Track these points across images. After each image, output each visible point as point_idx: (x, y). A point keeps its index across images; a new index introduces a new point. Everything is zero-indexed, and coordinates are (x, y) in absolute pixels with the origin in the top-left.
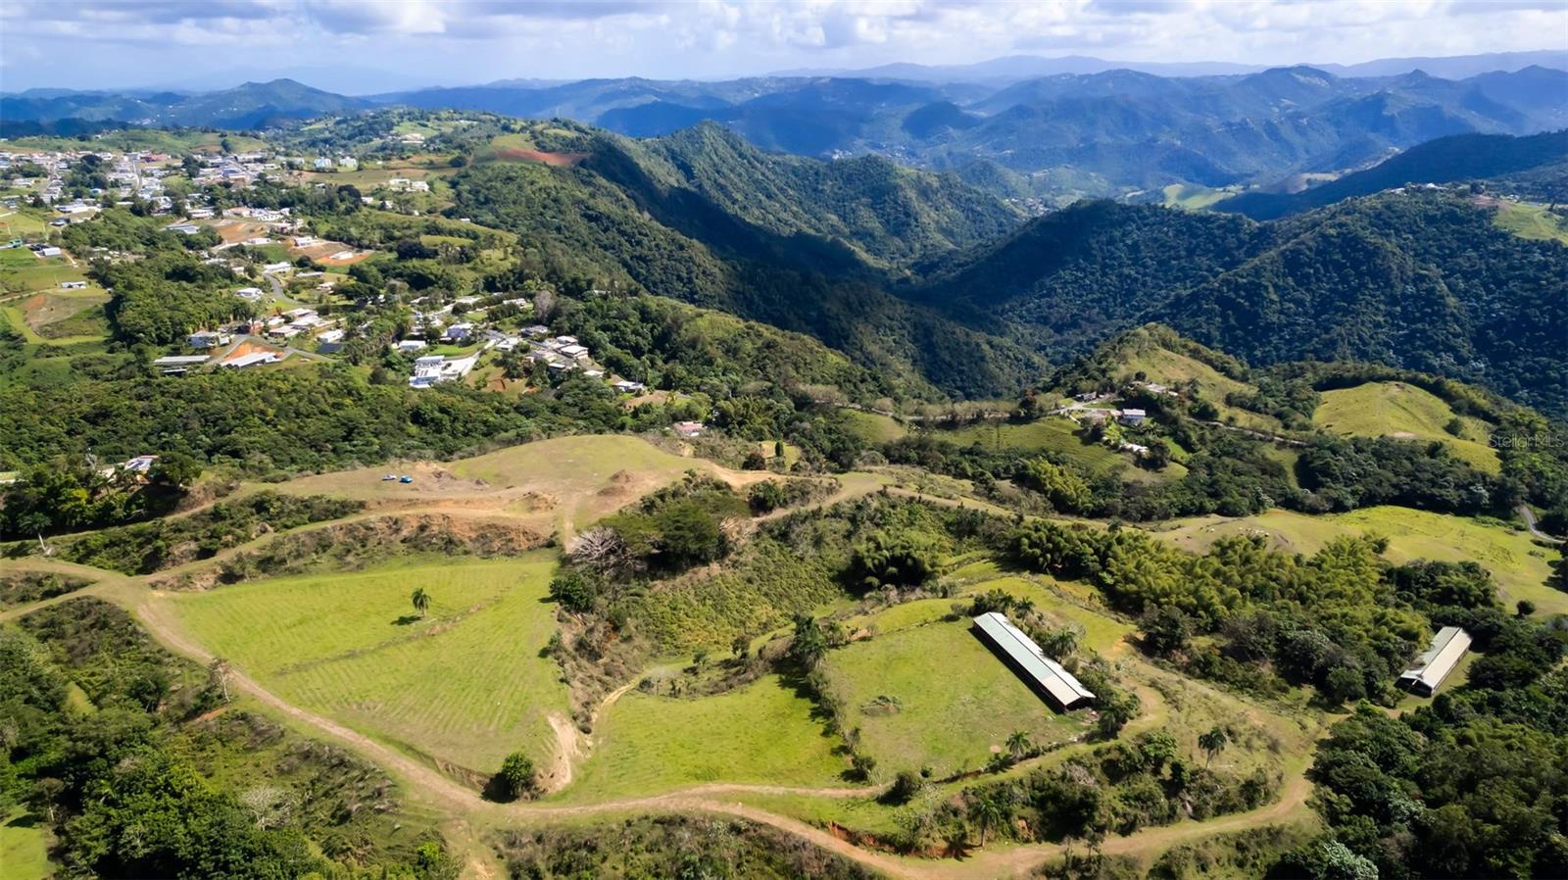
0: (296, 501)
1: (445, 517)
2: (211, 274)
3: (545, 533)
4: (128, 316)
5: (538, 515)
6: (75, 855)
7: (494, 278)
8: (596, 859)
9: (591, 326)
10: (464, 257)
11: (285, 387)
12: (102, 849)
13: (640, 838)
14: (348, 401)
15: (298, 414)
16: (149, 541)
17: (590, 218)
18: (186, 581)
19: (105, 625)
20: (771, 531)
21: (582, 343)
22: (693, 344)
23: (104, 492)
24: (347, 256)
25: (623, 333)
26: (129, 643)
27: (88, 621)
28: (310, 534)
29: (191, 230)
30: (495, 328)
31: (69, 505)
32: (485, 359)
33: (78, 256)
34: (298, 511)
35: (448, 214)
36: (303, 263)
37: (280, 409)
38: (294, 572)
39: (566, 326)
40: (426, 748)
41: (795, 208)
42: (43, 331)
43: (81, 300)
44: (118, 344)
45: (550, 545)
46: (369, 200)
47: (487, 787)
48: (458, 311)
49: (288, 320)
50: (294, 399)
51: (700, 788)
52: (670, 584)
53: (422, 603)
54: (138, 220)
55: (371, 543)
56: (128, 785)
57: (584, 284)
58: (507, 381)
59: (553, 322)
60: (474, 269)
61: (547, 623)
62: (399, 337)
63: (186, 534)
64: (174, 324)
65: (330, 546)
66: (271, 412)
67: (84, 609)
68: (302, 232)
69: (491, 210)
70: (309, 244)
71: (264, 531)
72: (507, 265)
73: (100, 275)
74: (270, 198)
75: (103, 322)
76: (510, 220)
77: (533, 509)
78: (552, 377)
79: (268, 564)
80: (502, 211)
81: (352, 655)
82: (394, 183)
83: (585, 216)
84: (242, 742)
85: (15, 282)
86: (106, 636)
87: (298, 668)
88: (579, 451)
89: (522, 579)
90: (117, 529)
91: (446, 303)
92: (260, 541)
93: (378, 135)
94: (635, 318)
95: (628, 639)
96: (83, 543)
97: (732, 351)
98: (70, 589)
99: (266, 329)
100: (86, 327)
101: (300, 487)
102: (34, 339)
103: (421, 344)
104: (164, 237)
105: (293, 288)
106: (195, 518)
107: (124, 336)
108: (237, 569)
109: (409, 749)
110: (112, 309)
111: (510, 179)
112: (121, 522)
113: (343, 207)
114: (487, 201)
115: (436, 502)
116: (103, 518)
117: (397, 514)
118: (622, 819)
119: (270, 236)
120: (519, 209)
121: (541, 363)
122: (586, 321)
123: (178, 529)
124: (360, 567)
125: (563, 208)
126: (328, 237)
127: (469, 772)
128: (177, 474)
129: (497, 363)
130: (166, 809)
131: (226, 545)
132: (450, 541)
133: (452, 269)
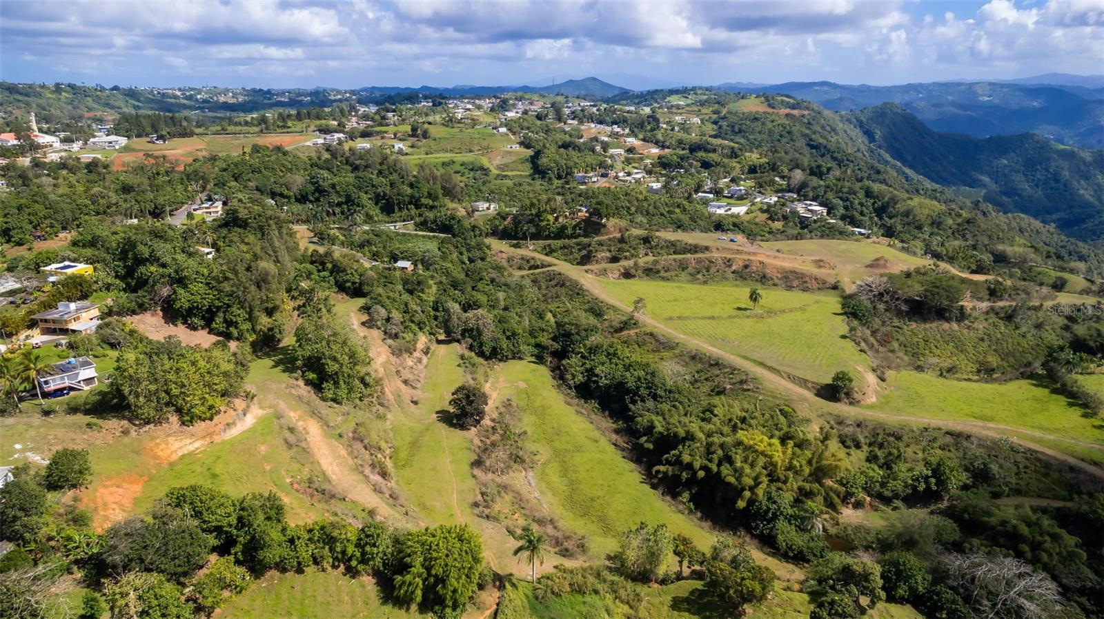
0: (666, 241)
1: (761, 263)
2: (583, 147)
3: (832, 281)
4: (544, 161)
5: (823, 271)
6: (569, 377)
7: (755, 167)
8: (901, 445)
9: (830, 195)
10: (734, 154)
11: (641, 197)
12: (580, 378)
13: (935, 439)
14: (677, 210)
15: (648, 213)
16: (584, 248)
17: (812, 147)
18: (604, 272)
19: (563, 285)
20: (997, 314)
21: (821, 205)
22: (907, 213)
23: (561, 220)
24: (655, 151)
25: (852, 203)
26: (578, 294)
27: (553, 283)
28: (675, 260)
29: (567, 129)
30: (760, 192)
31: (544, 223)
32: (753, 208)
33: (514, 134)
34: (667, 247)
35: (715, 137)
36: (630, 150)
37: (638, 208)
38: (663, 279)
39: (811, 194)
40: (774, 365)
41: (954, 170)
42: (499, 168)
43: (517, 153)
44: (537, 176)
45: (835, 288)
46: (665, 126)
47: (818, 390)
48: (733, 180)
49: (629, 174)
50: (645, 204)
51: (981, 423)
52: (923, 326)
53: (755, 300)
54: (539, 122)
55: (713, 270)
56: (593, 350)
57: (825, 170)
58: (770, 222)
59: (801, 191)
60: (739, 162)
61: (841, 325)
62: (697, 191)
63: (605, 248)
64: (567, 167)
65: (687, 268)
66: (633, 209)
67: (551, 277)
68: (628, 136)
69: (743, 137)
70: (632, 141)
71: (647, 255)
72: (764, 160)
73: (526, 144)
74: (608, 119)
75: (529, 165)
76: (757, 143)
77: (820, 267)
78: (801, 223)
79: (650, 272)
80: (751, 137)
81: (713, 318)
82: (678, 118)
83: (808, 145)
84: (651, 347)
85: (485, 144)
86: (563, 290)
87: (679, 318)
88: (843, 247)
89: (817, 302)
90: (567, 241)
91: (725, 178)
92: (645, 260)
93: (656, 102)
94: (861, 194)
95: (893, 351)
96: (549, 245)
97: (936, 223)
98: (543, 266)
99: (616, 177)
100: (520, 167)
101: (669, 235)
102: (495, 172)
103: (711, 196)
104: (555, 130)
105: (628, 161)
106: (610, 240)
107: (539, 171)
108: (633, 271)
109: (762, 364)
110: (534, 160)
111: (756, 119)
112: (569, 237)
113: (649, 128)
114: (740, 131)
115: (754, 254)
116: (560, 233)
117: (729, 256)
118: (921, 426)
119: (610, 136)
120: (763, 136)
121: (794, 213)
122: (825, 192)
123: (601, 244)
124: (705, 283)
125: (794, 138)
126: (644, 140)
127: (806, 381)
128: (604, 211)
129: (763, 211)
130: (616, 365)
131: (626, 258)
132: (764, 277)
133: (726, 160)
